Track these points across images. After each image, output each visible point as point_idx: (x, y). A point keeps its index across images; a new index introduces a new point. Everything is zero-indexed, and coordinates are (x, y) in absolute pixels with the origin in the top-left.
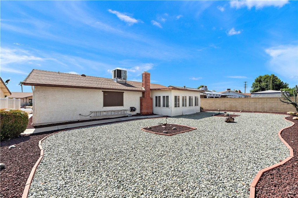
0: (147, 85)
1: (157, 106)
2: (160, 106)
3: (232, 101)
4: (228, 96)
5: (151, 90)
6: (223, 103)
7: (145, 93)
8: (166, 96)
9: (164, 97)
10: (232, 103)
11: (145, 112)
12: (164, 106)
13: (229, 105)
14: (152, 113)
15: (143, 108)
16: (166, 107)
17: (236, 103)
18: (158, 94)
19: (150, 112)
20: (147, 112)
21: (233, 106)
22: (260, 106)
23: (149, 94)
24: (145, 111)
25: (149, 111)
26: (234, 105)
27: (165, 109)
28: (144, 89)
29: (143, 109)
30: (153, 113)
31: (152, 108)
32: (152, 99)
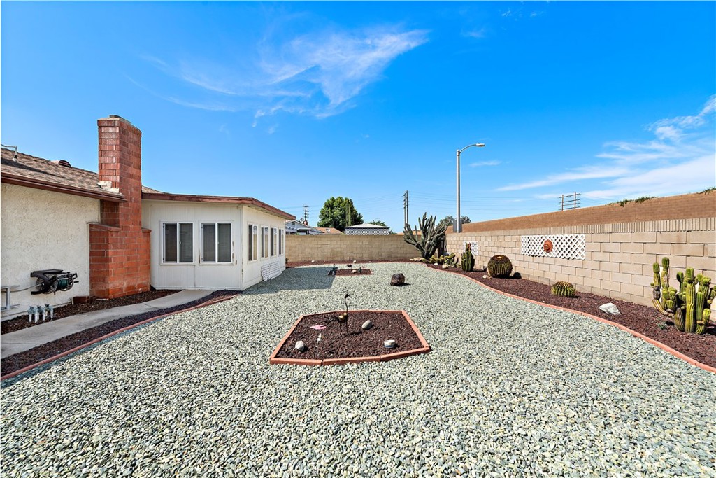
0: (131, 176)
1: (175, 260)
2: (187, 258)
3: (335, 242)
4: (310, 232)
5: (144, 195)
6: (320, 246)
7: (121, 206)
8: (219, 225)
9: (208, 228)
10: (336, 246)
11: (121, 289)
12: (208, 257)
13: (329, 251)
14: (149, 289)
15: (112, 270)
16: (219, 261)
17: (342, 246)
18: (179, 216)
19: (140, 286)
20: (129, 288)
21: (337, 251)
22: (377, 251)
23: (138, 212)
24: (117, 283)
25: (138, 282)
26: (338, 249)
27: (216, 268)
28: (115, 191)
29: (112, 276)
30: (152, 288)
31: (148, 268)
32: (147, 233)
